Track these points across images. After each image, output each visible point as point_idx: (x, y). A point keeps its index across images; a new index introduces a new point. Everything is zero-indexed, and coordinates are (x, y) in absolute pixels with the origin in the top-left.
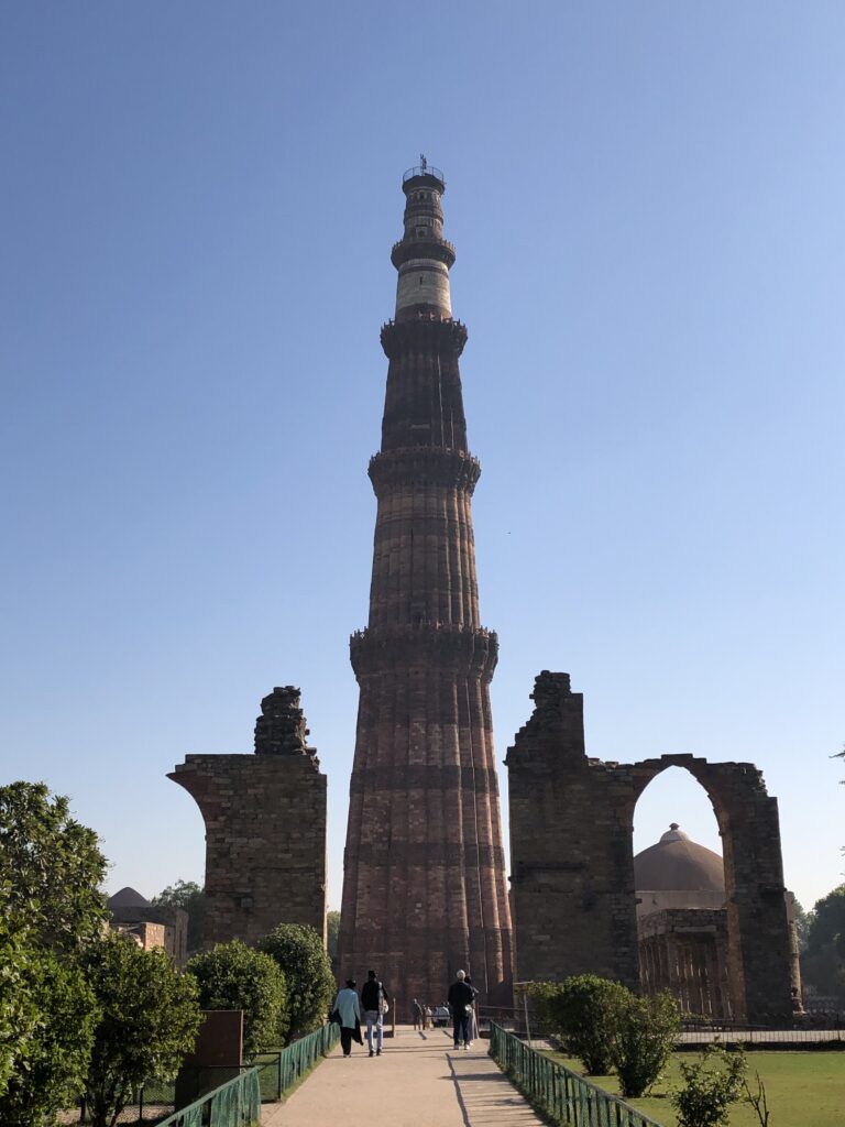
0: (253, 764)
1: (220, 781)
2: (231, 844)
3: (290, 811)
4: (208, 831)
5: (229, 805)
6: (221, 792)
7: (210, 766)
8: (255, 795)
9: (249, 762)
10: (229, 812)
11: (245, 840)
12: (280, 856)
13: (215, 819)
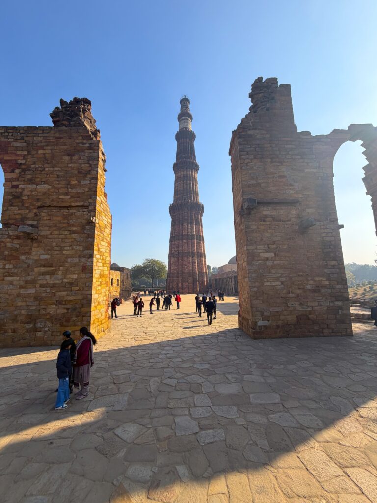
0: (43, 133)
1: (18, 145)
2: (23, 189)
3: (70, 165)
4: (7, 180)
5: (23, 161)
6: (18, 153)
7: (10, 134)
8: (44, 154)
9: (41, 132)
10: (23, 167)
11: (34, 186)
12: (61, 197)
13: (13, 171)
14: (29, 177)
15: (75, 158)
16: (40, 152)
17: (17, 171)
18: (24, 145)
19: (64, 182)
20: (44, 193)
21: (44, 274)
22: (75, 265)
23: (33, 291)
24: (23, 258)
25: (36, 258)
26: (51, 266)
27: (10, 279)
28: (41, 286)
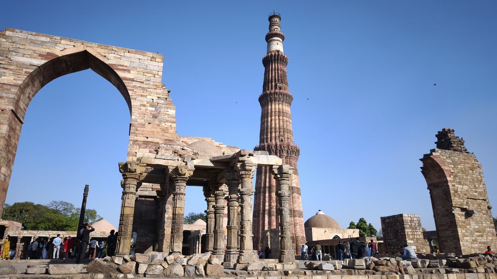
3: (473, 176)
8: (461, 168)
11: (462, 186)
12: (474, 194)
14: (458, 180)
15: (474, 172)
16: (459, 166)
17: (452, 176)
18: (451, 161)
19: (473, 185)
20: (467, 191)
21: (479, 236)
22: (489, 232)
23: (476, 245)
24: (468, 227)
25: (473, 227)
26: (480, 232)
27: (465, 238)
28: (480, 243)
